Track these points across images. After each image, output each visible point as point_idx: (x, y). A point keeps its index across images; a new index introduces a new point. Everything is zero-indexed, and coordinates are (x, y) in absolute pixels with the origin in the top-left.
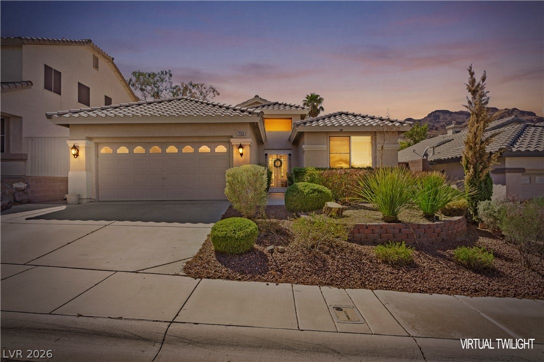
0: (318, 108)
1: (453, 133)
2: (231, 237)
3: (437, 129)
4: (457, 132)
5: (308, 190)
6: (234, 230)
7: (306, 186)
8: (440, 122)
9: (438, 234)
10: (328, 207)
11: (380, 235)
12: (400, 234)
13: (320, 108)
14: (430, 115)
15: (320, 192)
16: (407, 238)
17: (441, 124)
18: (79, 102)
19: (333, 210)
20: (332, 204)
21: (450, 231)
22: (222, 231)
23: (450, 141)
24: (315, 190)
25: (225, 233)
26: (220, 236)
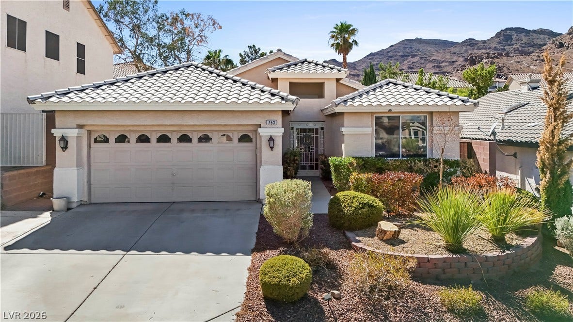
0: (351, 41)
1: (529, 89)
2: (285, 286)
3: (507, 55)
4: (534, 89)
5: (357, 204)
6: (288, 276)
7: (354, 198)
8: (513, 45)
9: (509, 267)
10: (382, 230)
11: (444, 270)
12: (466, 269)
13: (353, 41)
14: (498, 35)
15: (371, 206)
16: (474, 273)
17: (514, 46)
18: (46, 57)
19: (388, 233)
20: (387, 226)
21: (523, 261)
22: (274, 277)
23: (524, 106)
24: (365, 204)
25: (278, 280)
26: (272, 283)
